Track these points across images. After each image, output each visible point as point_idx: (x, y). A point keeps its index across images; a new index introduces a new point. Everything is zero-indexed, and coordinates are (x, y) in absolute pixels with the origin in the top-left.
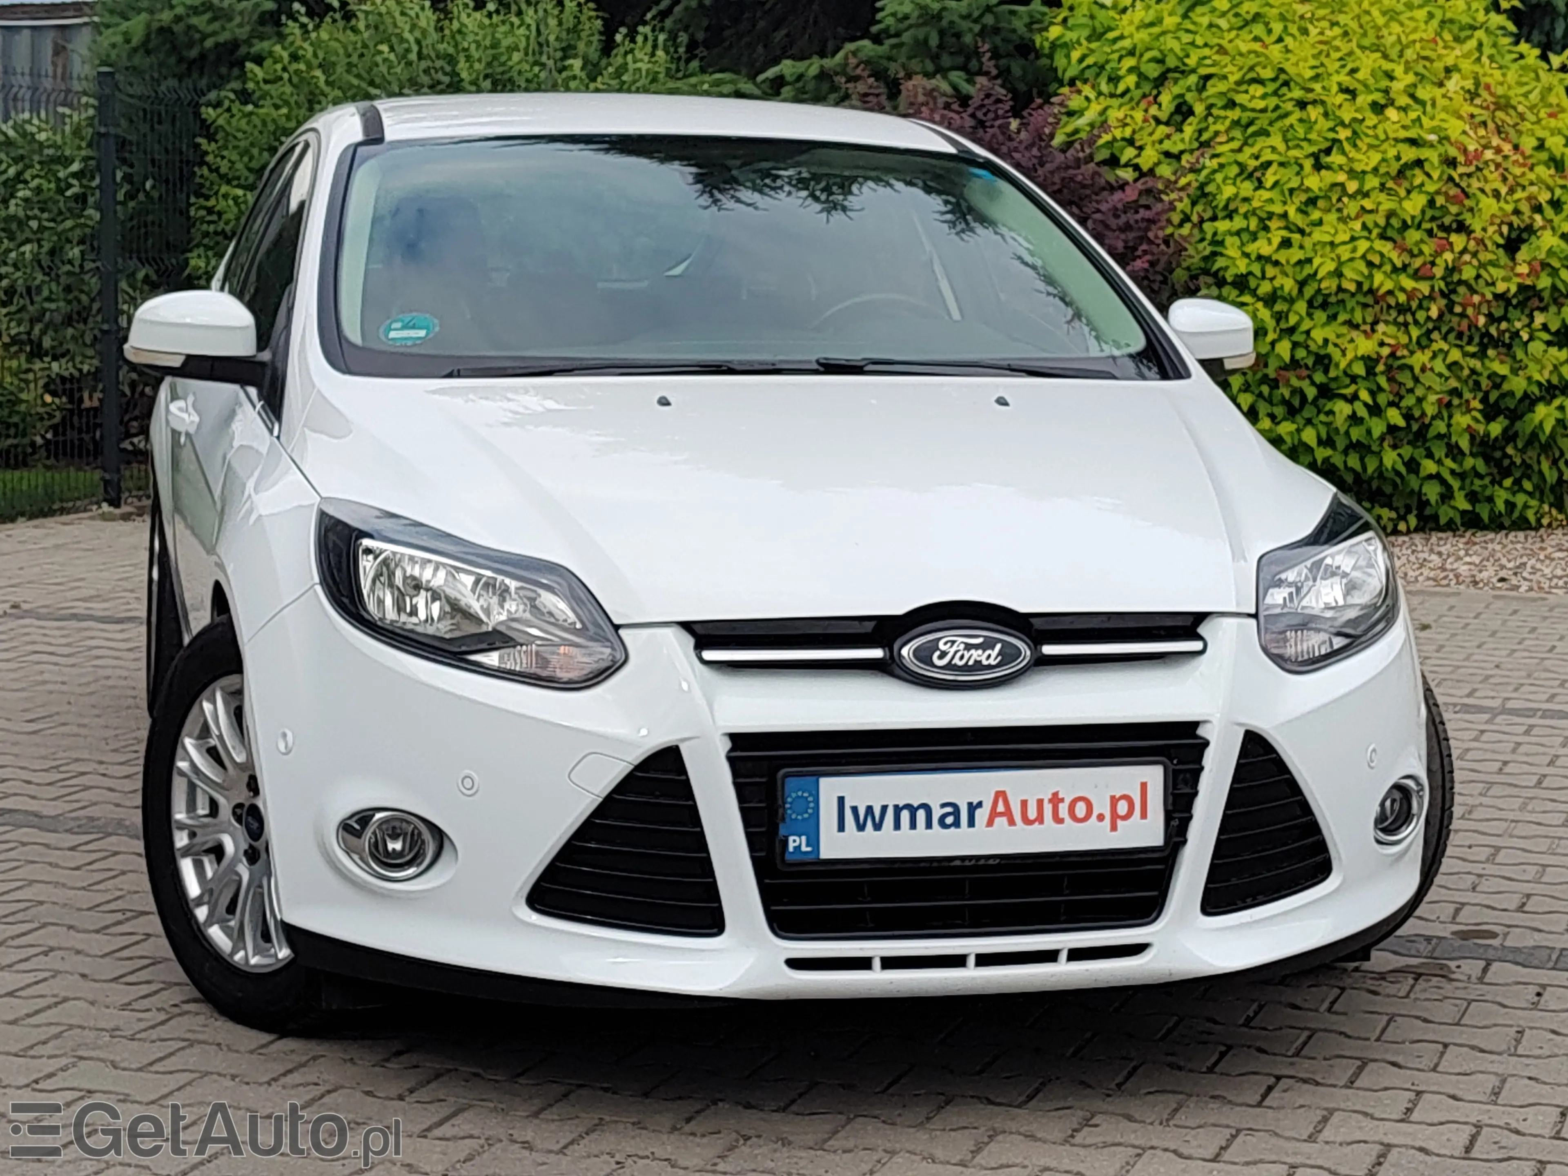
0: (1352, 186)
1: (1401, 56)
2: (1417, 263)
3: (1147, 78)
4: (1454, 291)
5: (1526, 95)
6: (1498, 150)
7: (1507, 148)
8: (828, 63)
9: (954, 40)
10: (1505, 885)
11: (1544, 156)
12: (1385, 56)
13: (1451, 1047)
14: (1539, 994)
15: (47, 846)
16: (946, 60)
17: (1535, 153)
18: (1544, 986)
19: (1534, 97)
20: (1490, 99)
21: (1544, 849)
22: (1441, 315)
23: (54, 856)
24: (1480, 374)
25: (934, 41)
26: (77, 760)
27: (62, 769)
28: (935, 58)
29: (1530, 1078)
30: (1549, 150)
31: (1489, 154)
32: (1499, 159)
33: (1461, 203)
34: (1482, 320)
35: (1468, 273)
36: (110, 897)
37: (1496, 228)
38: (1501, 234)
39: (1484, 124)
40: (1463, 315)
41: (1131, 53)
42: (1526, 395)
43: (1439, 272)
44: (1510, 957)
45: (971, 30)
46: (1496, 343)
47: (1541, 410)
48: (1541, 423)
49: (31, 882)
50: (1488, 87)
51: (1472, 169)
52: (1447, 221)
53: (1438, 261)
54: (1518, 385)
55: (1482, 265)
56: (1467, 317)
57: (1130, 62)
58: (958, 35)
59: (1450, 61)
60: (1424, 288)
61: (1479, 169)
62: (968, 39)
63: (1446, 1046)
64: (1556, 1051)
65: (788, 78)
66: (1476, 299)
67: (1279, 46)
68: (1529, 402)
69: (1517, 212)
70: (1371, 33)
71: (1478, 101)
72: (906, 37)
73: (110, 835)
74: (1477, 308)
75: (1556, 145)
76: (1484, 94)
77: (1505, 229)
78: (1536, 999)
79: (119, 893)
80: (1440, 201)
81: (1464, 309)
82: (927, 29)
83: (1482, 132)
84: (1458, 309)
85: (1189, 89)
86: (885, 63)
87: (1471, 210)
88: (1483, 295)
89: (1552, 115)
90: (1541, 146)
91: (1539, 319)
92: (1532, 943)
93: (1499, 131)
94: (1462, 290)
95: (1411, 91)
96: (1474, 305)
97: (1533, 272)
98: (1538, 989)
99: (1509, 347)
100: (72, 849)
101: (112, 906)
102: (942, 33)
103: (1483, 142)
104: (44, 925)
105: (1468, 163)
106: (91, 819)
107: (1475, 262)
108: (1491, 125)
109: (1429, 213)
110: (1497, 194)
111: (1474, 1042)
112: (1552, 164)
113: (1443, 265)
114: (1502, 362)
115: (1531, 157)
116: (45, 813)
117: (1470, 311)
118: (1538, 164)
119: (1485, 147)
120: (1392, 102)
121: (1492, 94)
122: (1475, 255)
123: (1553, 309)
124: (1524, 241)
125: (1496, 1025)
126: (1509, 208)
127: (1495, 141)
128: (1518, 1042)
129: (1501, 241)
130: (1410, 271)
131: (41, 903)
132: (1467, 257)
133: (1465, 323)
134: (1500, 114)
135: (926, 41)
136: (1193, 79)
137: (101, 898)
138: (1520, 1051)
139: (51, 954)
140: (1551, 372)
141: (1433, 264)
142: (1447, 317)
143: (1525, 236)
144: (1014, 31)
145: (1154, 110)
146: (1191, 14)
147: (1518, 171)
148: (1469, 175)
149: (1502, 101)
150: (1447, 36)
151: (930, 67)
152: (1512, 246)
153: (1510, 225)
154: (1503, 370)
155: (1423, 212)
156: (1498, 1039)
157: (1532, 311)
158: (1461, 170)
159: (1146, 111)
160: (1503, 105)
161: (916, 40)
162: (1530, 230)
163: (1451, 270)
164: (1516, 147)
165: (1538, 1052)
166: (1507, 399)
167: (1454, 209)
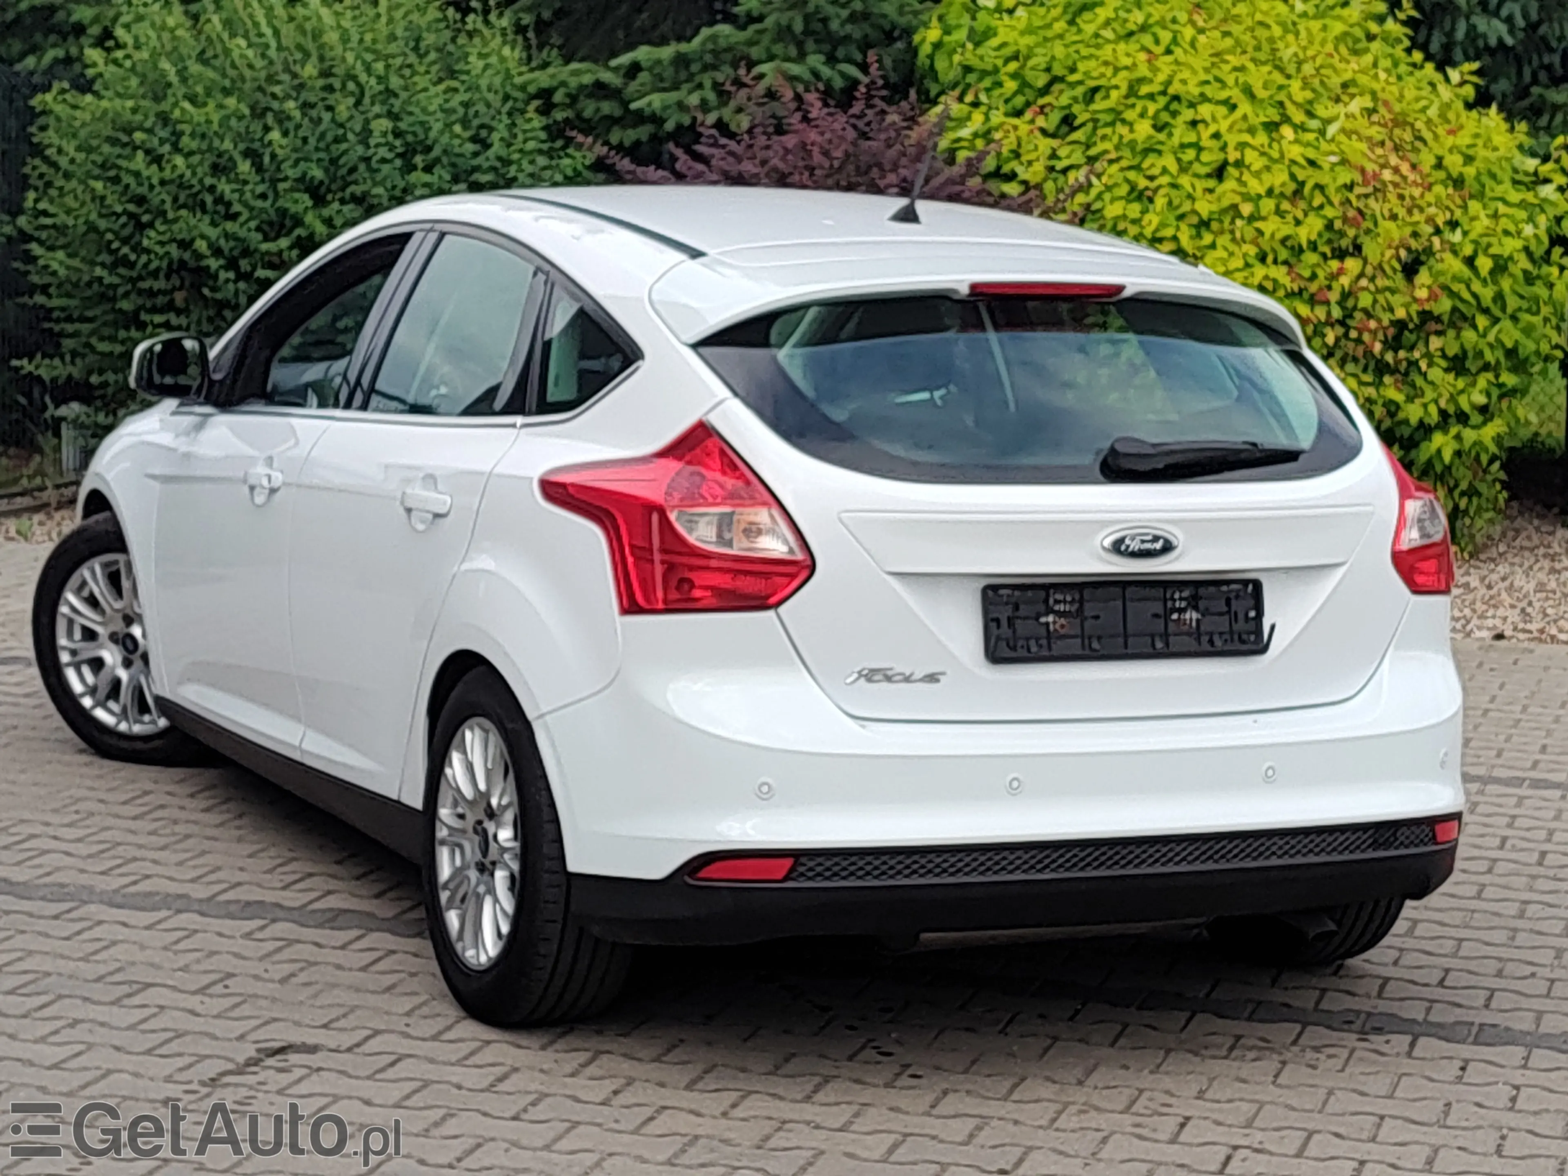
0: (1246, 209)
1: (1299, 70)
2: (1313, 287)
3: (1030, 86)
4: (1351, 316)
5: (1424, 110)
6: (1396, 170)
7: (1405, 168)
8: (684, 47)
9: (820, 25)
10: (1425, 960)
11: (1442, 175)
12: (1281, 69)
13: (1387, 1119)
14: (1463, 1069)
15: (30, 915)
16: (810, 45)
17: (1434, 172)
18: (1467, 1061)
19: (1432, 112)
20: (1388, 116)
21: (1457, 922)
22: (1337, 340)
23: (42, 925)
24: (1376, 402)
25: (798, 26)
26: (22, 821)
27: (12, 830)
28: (800, 45)
29: (1460, 1148)
30: (1446, 169)
31: (1387, 175)
32: (1397, 179)
33: (1358, 226)
34: (1378, 347)
35: (1365, 300)
36: (111, 968)
37: (1393, 251)
38: (1399, 259)
39: (1382, 144)
40: (1359, 341)
41: (1015, 57)
42: (1421, 423)
43: (1334, 296)
44: (1433, 1031)
45: (838, 16)
46: (1393, 371)
47: (1438, 439)
48: (1439, 451)
49: (31, 953)
50: (1386, 103)
51: (1370, 189)
52: (1345, 243)
53: (1335, 285)
54: (1413, 413)
55: (1378, 291)
56: (1363, 342)
57: (1013, 66)
58: (825, 21)
59: (1347, 76)
60: (1320, 313)
61: (1376, 190)
62: (834, 25)
63: (1382, 1118)
64: (1481, 1123)
65: (644, 64)
66: (1373, 324)
67: (1169, 58)
68: (1425, 430)
69: (1415, 235)
70: (1266, 47)
71: (1375, 118)
72: (769, 22)
73: (85, 903)
74: (1374, 333)
75: (1454, 164)
76: (1382, 110)
77: (1403, 253)
78: (1460, 1073)
79: (118, 965)
80: (1338, 224)
81: (1360, 334)
82: (790, 14)
83: (1379, 151)
84: (1353, 334)
85: (1075, 99)
86: (745, 49)
87: (1368, 232)
88: (1379, 321)
89: (1451, 132)
90: (1439, 164)
91: (1435, 343)
92: (1452, 1019)
93: (1397, 148)
94: (1358, 315)
95: (1308, 107)
96: (1370, 331)
97: (1433, 297)
98: (1461, 1064)
99: (1406, 374)
100: (56, 917)
101: (118, 977)
102: (807, 18)
103: (1382, 161)
104: (60, 997)
105: (1366, 183)
106: (62, 886)
107: (1372, 288)
108: (1389, 144)
109: (1327, 236)
110: (1394, 217)
111: (1407, 1114)
112: (1450, 182)
113: (1339, 289)
114: (1399, 390)
115: (1429, 175)
116: (14, 880)
117: (1366, 337)
118: (1436, 183)
119: (1383, 166)
120: (1286, 119)
121: (1390, 111)
122: (1372, 279)
123: (1451, 333)
124: (1422, 263)
125: (1425, 1099)
126: (1408, 230)
127: (1394, 160)
128: (1446, 1114)
129: (1398, 266)
130: (1306, 295)
131: (48, 974)
132: (1364, 282)
133: (1360, 351)
134: (1397, 132)
135: (789, 28)
136: (1080, 91)
137: (102, 969)
138: (1449, 1122)
139: (79, 1026)
140: (1448, 401)
141: (1329, 288)
142: (1343, 342)
143: (1423, 258)
144: (885, 16)
145: (1041, 122)
146: (1078, 20)
147: (1417, 192)
148: (1367, 196)
149: (1400, 118)
150: (1343, 50)
151: (793, 51)
152: (1410, 270)
153: (1409, 250)
154: (1399, 397)
155: (1320, 235)
156: (1430, 1112)
157: (1428, 335)
158: (1358, 190)
159: (1032, 121)
160: (1400, 121)
161: (778, 24)
162: (1429, 251)
163: (1345, 295)
164: (1414, 167)
165: (1465, 1124)
166: (1403, 427)
167: (1351, 232)
